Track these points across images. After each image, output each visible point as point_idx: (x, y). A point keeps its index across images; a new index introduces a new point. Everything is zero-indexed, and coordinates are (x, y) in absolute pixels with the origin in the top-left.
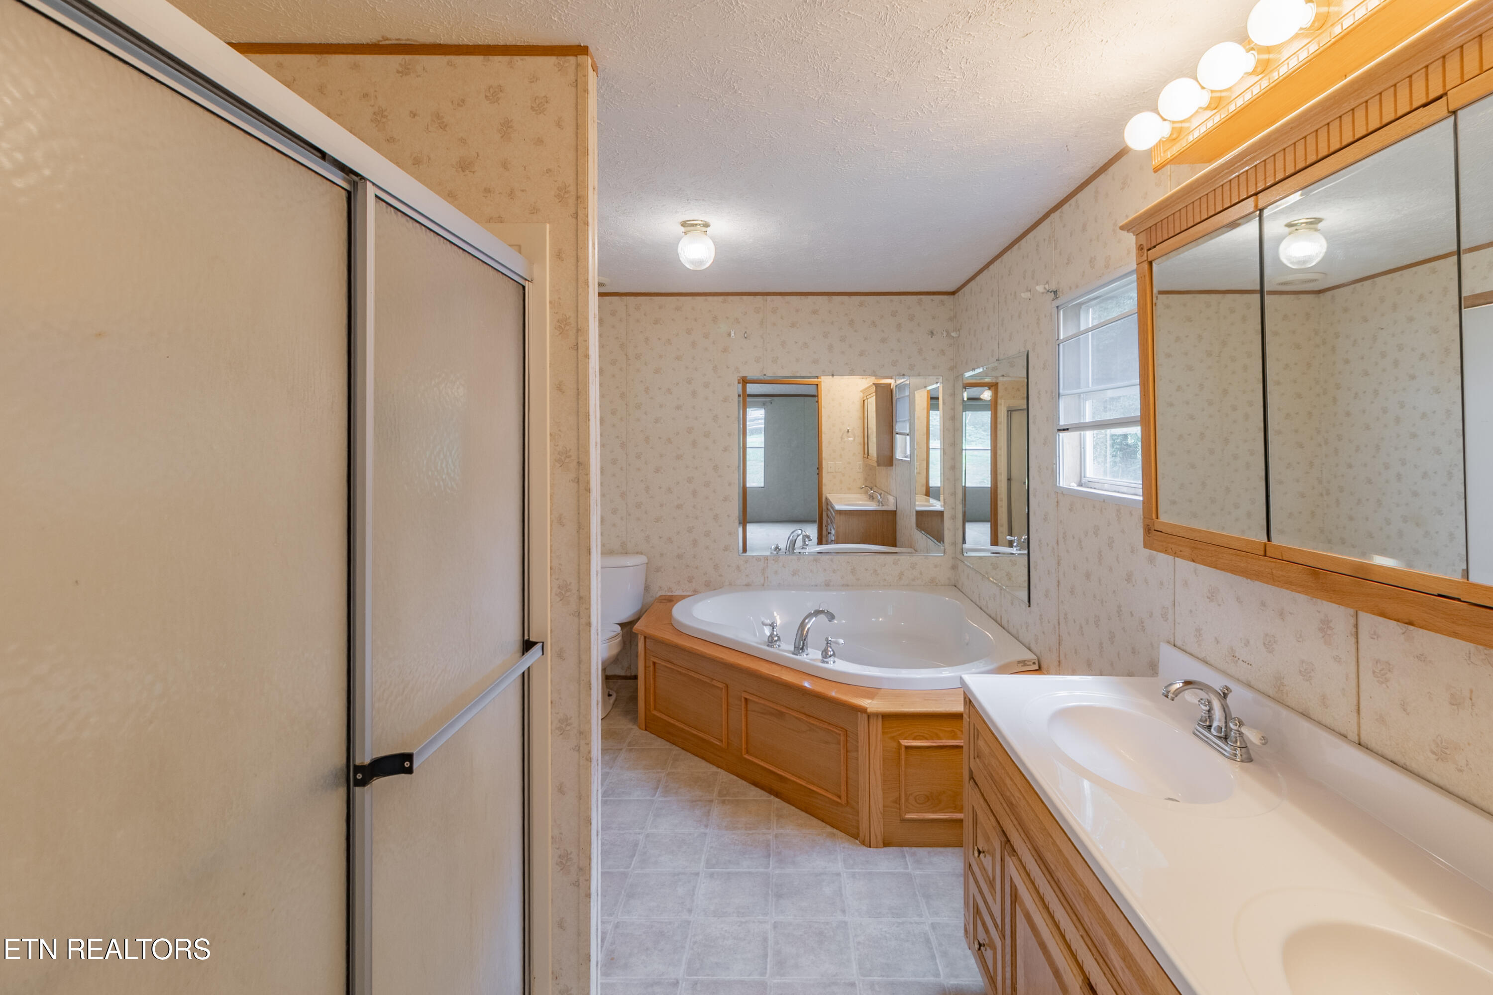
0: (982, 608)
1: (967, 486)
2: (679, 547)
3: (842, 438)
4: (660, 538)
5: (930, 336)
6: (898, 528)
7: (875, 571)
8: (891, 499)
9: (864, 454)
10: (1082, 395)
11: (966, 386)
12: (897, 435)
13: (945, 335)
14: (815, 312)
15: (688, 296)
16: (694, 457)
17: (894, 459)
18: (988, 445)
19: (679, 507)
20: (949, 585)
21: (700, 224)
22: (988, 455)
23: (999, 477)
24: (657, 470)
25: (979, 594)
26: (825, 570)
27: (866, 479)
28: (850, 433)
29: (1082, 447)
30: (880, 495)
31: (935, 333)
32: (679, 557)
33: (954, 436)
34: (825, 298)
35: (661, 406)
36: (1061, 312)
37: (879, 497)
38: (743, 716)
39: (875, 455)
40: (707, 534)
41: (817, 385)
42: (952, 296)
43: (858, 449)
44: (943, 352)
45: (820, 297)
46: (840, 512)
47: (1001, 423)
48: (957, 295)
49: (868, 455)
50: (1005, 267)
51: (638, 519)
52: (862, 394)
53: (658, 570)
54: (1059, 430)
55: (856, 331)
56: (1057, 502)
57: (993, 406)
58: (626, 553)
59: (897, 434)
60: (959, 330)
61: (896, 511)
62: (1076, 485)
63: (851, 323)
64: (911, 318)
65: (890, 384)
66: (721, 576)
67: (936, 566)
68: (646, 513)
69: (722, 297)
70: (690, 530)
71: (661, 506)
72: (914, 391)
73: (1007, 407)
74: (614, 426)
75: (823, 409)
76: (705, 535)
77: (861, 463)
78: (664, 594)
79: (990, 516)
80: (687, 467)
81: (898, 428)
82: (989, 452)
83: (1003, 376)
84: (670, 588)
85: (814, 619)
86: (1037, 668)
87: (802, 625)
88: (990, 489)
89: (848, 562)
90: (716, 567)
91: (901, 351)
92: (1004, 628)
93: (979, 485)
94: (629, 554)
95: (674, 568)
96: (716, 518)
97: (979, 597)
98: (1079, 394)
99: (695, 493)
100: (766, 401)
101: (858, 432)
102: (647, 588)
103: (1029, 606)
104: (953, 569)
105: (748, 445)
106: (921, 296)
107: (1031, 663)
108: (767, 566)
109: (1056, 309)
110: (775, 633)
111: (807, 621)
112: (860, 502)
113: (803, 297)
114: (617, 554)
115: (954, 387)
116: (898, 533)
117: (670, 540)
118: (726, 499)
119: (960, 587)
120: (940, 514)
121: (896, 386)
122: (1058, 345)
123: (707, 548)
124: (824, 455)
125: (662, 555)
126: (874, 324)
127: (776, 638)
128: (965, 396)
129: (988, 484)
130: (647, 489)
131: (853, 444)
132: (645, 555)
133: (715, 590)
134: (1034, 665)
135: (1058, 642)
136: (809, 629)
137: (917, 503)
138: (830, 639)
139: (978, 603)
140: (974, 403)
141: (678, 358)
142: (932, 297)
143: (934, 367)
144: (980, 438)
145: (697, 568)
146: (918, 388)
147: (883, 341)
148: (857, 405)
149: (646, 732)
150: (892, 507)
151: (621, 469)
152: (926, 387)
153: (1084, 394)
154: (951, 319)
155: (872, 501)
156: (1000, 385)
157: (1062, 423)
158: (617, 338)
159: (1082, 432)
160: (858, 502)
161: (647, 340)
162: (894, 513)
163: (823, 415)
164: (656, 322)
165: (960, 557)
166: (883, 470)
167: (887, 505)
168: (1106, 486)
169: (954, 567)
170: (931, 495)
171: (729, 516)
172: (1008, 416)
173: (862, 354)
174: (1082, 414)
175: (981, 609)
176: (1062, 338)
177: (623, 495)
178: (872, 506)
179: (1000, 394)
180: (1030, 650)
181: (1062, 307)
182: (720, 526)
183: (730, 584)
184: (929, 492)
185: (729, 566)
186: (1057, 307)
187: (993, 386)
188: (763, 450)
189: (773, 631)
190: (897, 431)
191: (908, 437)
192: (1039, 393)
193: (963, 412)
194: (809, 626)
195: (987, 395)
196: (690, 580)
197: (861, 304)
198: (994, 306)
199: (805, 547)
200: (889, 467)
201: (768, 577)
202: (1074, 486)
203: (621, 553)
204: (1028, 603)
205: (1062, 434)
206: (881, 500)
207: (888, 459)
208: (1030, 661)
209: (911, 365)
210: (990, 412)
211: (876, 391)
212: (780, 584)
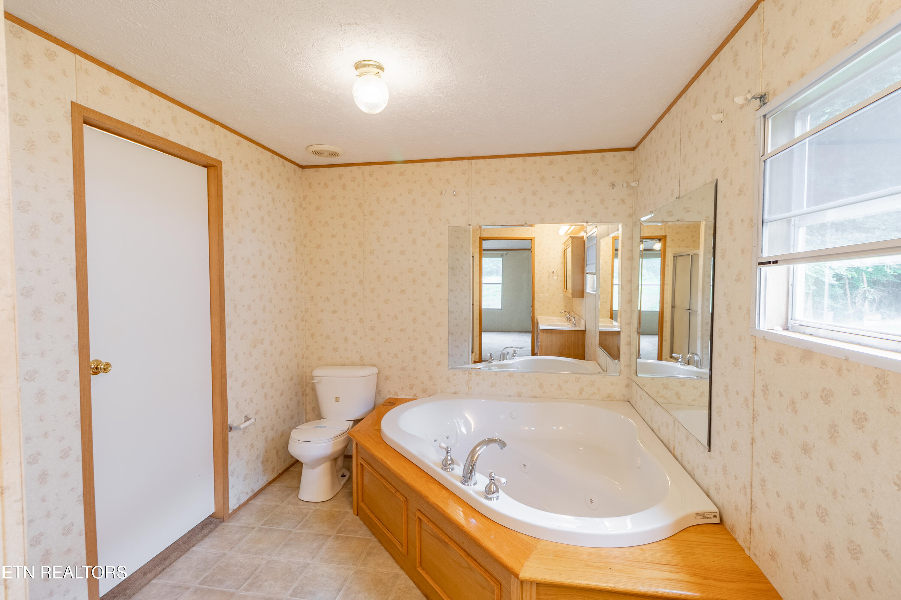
0: (654, 429)
1: (642, 310)
2: (403, 362)
3: (549, 277)
4: (389, 354)
5: (611, 188)
6: (587, 343)
7: (560, 386)
8: (583, 322)
9: (564, 288)
10: (793, 219)
11: (643, 239)
12: (588, 275)
13: (625, 186)
14: (511, 171)
15: (409, 163)
16: (414, 292)
17: (585, 291)
18: (658, 281)
19: (402, 330)
20: (623, 401)
21: (373, 65)
22: (658, 289)
23: (665, 306)
24: (386, 302)
25: (651, 417)
26: (517, 384)
27: (566, 306)
28: (554, 274)
29: (791, 282)
30: (574, 318)
31: (616, 185)
32: (403, 369)
33: (631, 273)
34: (520, 159)
35: (389, 252)
36: (770, 121)
37: (573, 320)
38: (417, 532)
39: (571, 290)
40: (424, 352)
41: (532, 240)
42: (633, 151)
43: (561, 285)
44: (623, 201)
45: (516, 159)
46: (543, 331)
47: (668, 266)
48: (637, 149)
49: (567, 289)
50: (690, 101)
51: (373, 339)
52: (563, 245)
53: (387, 378)
54: (760, 264)
55: (546, 186)
56: (755, 348)
57: (663, 254)
58: (364, 365)
59: (587, 273)
60: (638, 180)
61: (585, 331)
62: (781, 329)
63: (543, 179)
64: (595, 173)
65: (583, 237)
66: (434, 385)
67: (612, 384)
68: (378, 334)
69: (436, 163)
70: (411, 349)
71: (390, 329)
72: (600, 240)
73: (673, 254)
74: (354, 267)
75: (535, 257)
76: (422, 353)
77: (562, 294)
78: (391, 397)
79: (657, 330)
80: (409, 299)
81: (588, 269)
82: (659, 286)
83: (678, 220)
84: (396, 393)
85: (485, 446)
86: (718, 521)
87: (473, 452)
88: (658, 312)
89: (537, 378)
90: (431, 378)
91: (585, 202)
92: (677, 459)
93: (650, 310)
94: (366, 366)
95: (399, 377)
96: (431, 339)
97: (651, 420)
98: (788, 220)
99: (414, 320)
100: (503, 253)
101: (561, 273)
102: (378, 392)
103: (709, 451)
104: (628, 387)
105: (483, 282)
106: (605, 153)
107: (712, 516)
108: (471, 379)
109: (762, 120)
110: (449, 458)
111: (478, 449)
112: (559, 323)
113: (501, 159)
114: (357, 365)
115: (632, 230)
116: (586, 347)
117: (396, 356)
118: (438, 325)
119: (633, 404)
120: (618, 333)
121: (587, 238)
122: (765, 161)
123: (424, 363)
124: (536, 289)
125: (390, 367)
126: (562, 179)
127: (449, 462)
128: (642, 247)
129: (657, 308)
130: (379, 316)
131: (557, 282)
132: (377, 367)
133: (430, 396)
134: (715, 518)
135: (750, 506)
136: (479, 455)
137: (600, 324)
138: (493, 475)
139: (650, 424)
140: (648, 252)
141: (402, 213)
142: (614, 153)
143: (615, 215)
144: (651, 278)
145: (416, 378)
146: (603, 237)
147: (570, 193)
148: (560, 254)
149: (357, 518)
150: (583, 328)
151: (360, 300)
152: (608, 235)
153: (797, 218)
154: (631, 172)
155: (569, 323)
156: (667, 237)
157: (767, 254)
158: (356, 199)
159: (791, 266)
160: (557, 323)
161: (378, 200)
162: (584, 332)
163: (535, 261)
164: (385, 185)
165: (634, 377)
166: (577, 300)
167: (580, 326)
168: (821, 332)
169: (628, 386)
170: (613, 319)
171: (441, 338)
172: (674, 260)
173: (551, 205)
174: (792, 244)
175: (653, 431)
176: (769, 151)
177: (361, 320)
178: (567, 326)
179: (667, 244)
180: (708, 496)
181: (771, 114)
182: (434, 346)
183: (442, 392)
184: (612, 316)
185: (441, 378)
186: (765, 116)
187: (662, 239)
188: (501, 285)
189: (447, 455)
190: (587, 271)
191: (595, 276)
192: (731, 223)
193: (640, 258)
194: (479, 452)
195: (658, 246)
196: (411, 387)
197: (551, 163)
198: (675, 146)
199: (513, 357)
200: (581, 298)
201: (471, 388)
202: (779, 331)
203: (361, 365)
204: (708, 448)
205: (764, 268)
206: (574, 322)
207: (580, 293)
208: (710, 513)
209: (594, 213)
210: (660, 259)
211: (572, 242)
212: (481, 393)
